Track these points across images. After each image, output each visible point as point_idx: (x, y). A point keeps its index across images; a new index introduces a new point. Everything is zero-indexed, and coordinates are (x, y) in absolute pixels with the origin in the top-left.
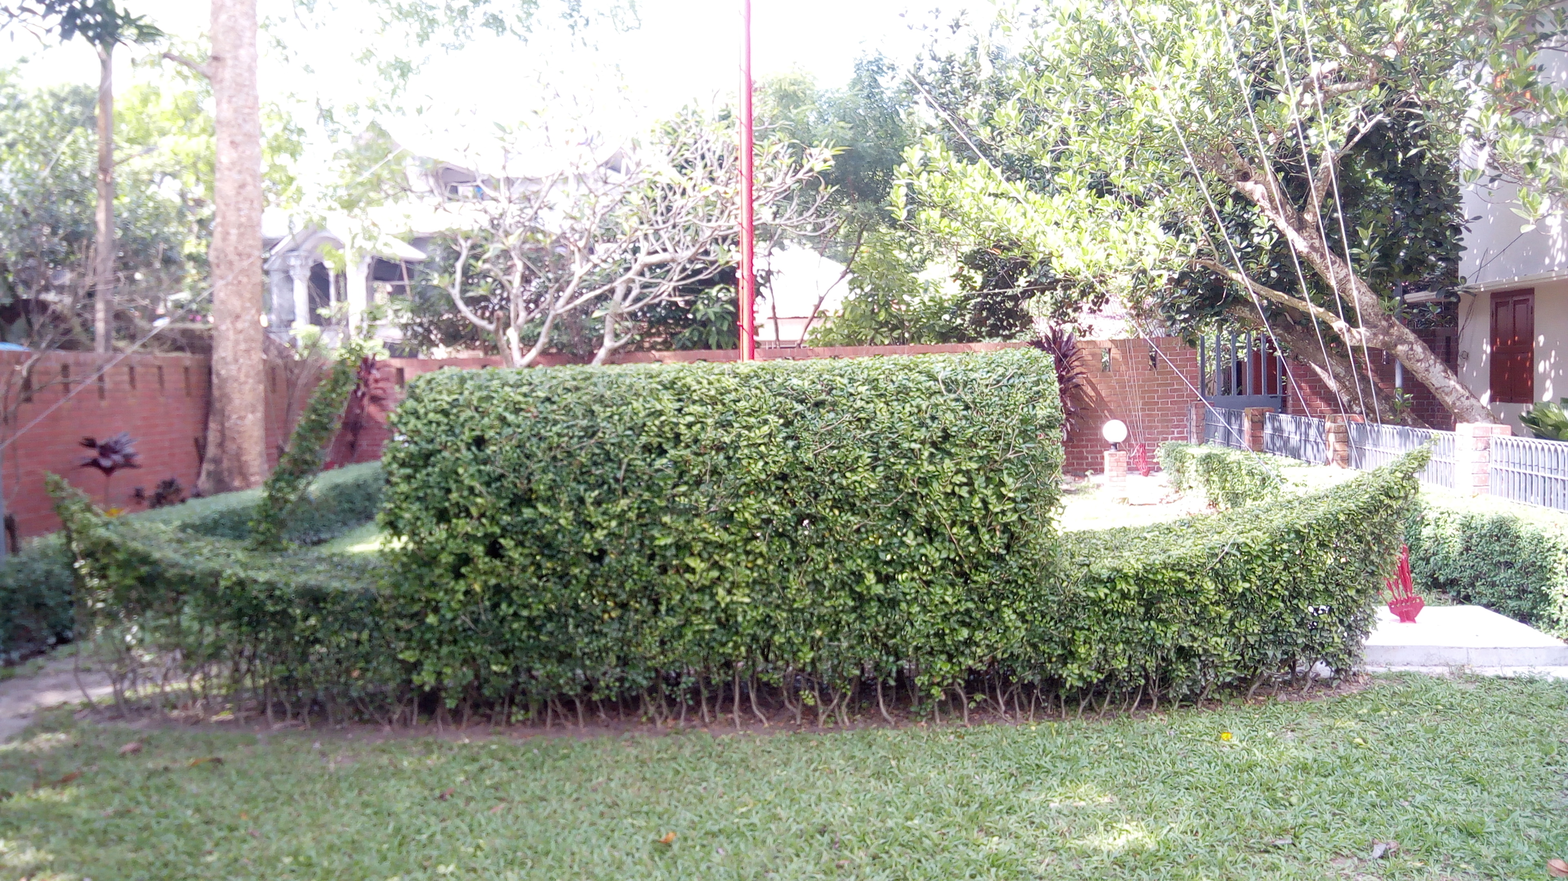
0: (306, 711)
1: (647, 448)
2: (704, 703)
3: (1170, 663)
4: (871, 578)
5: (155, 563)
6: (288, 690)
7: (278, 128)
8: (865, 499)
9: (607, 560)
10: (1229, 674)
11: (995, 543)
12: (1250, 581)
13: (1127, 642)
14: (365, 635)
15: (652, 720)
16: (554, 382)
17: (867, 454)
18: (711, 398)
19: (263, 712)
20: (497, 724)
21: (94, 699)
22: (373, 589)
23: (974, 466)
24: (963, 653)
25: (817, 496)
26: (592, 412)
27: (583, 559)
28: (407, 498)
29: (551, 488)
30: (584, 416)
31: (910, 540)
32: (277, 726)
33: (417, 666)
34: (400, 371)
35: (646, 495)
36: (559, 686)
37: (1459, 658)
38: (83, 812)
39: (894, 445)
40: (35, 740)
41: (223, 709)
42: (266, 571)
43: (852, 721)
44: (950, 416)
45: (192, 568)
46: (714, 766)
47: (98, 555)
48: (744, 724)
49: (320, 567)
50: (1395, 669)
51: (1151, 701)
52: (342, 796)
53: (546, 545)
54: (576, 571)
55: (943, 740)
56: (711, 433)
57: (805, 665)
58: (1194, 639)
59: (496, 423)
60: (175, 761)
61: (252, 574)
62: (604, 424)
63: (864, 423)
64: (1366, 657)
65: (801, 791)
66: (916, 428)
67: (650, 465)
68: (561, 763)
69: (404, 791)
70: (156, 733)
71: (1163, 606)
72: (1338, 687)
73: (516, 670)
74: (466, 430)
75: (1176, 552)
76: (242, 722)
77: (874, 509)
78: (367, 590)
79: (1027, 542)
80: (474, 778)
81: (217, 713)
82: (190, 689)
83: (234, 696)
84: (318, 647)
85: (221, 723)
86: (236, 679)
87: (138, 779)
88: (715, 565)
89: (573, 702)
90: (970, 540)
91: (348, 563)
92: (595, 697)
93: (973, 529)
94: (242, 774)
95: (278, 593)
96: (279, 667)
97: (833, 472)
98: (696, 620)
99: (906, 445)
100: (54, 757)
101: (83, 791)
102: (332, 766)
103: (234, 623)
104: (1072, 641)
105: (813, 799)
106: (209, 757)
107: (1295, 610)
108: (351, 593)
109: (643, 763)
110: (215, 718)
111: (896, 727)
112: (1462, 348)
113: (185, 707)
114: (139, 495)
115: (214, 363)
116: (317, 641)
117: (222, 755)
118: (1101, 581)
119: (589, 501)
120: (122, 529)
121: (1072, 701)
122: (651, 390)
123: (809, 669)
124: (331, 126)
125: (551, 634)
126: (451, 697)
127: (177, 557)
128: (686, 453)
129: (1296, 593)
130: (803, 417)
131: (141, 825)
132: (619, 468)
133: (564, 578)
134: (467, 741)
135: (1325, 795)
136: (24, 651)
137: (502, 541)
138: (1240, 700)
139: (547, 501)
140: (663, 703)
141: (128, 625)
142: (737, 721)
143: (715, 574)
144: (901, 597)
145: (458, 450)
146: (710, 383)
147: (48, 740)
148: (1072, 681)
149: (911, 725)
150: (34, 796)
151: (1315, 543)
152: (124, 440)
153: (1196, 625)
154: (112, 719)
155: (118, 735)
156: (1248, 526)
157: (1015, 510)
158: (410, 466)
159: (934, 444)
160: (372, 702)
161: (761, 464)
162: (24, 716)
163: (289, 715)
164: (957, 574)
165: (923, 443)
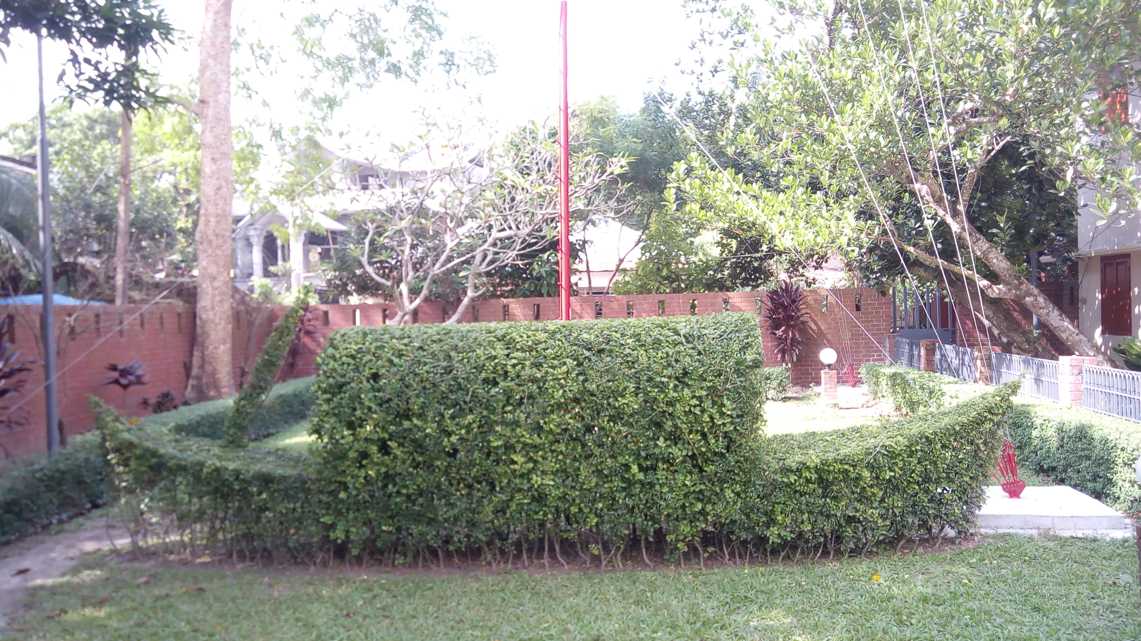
0: (258, 556)
1: (486, 381)
2: (524, 552)
3: (840, 526)
4: (635, 468)
5: (161, 456)
6: (247, 541)
7: (244, 143)
8: (631, 415)
9: (458, 456)
10: (881, 534)
11: (720, 445)
12: (894, 471)
13: (810, 512)
14: (298, 505)
15: (489, 564)
16: (425, 336)
17: (632, 385)
18: (529, 347)
19: (231, 556)
20: (386, 565)
21: (119, 547)
22: (305, 475)
23: (704, 393)
24: (698, 520)
25: (598, 414)
26: (450, 357)
27: (443, 455)
28: (327, 414)
29: (422, 408)
30: (445, 359)
31: (661, 442)
32: (240, 566)
33: (332, 527)
34: (326, 313)
35: (485, 413)
36: (427, 540)
37: (1047, 523)
38: (114, 623)
39: (650, 379)
40: (81, 575)
41: (204, 554)
42: (234, 461)
43: (624, 565)
44: (688, 359)
45: (185, 460)
46: (529, 595)
47: (124, 451)
48: (552, 567)
49: (269, 459)
50: (1001, 531)
51: (829, 553)
52: (283, 614)
53: (419, 446)
54: (438, 463)
55: (685, 579)
56: (528, 371)
57: (591, 527)
58: (857, 511)
59: (387, 364)
60: (172, 589)
61: (224, 463)
62: (457, 365)
63: (631, 364)
64: (979, 523)
65: (585, 612)
66: (665, 368)
67: (488, 392)
68: (427, 593)
69: (323, 610)
70: (160, 570)
71: (835, 488)
72: (960, 543)
73: (399, 529)
74: (367, 369)
75: (843, 451)
76: (217, 563)
77: (637, 422)
78: (300, 475)
79: (741, 445)
80: (369, 602)
81: (200, 557)
82: (182, 541)
83: (211, 545)
84: (267, 513)
85: (203, 564)
86: (213, 533)
87: (149, 602)
88: (531, 459)
89: (437, 551)
90: (702, 443)
91: (288, 456)
92: (451, 548)
93: (704, 435)
94: (217, 599)
95: (241, 477)
96: (242, 527)
97: (610, 397)
98: (518, 496)
99: (658, 379)
100: (93, 586)
101: (114, 609)
102: (276, 594)
103: (213, 497)
104: (772, 511)
105: (593, 618)
106: (195, 587)
107: (927, 491)
108: (290, 477)
109: (482, 593)
110: (199, 560)
111: (654, 570)
112: (1081, 295)
113: (179, 553)
114: (145, 403)
115: (198, 310)
116: (267, 509)
117: (204, 586)
118: (792, 471)
119: (447, 416)
120: (139, 433)
121: (775, 552)
122: (489, 341)
123: (594, 530)
124: (280, 142)
125: (421, 505)
126: (355, 547)
127: (175, 452)
128: (511, 384)
129: (927, 479)
130: (590, 360)
131: (151, 632)
132: (467, 394)
133: (430, 467)
134: (365, 577)
135: (935, 618)
136: (70, 514)
137: (389, 443)
138: (891, 552)
139: (420, 416)
140: (497, 552)
141: (142, 497)
142: (547, 565)
143: (531, 465)
144: (655, 481)
145: (361, 382)
146: (528, 337)
147: (89, 575)
148: (773, 539)
149: (664, 568)
150: (82, 613)
151: (939, 445)
152: (136, 366)
153: (859, 501)
154: (130, 560)
155: (135, 571)
156: (895, 433)
157: (732, 423)
158: (329, 393)
159: (677, 378)
160: (303, 550)
161: (561, 392)
162: (72, 559)
163: (248, 558)
164: (694, 466)
165: (670, 377)
